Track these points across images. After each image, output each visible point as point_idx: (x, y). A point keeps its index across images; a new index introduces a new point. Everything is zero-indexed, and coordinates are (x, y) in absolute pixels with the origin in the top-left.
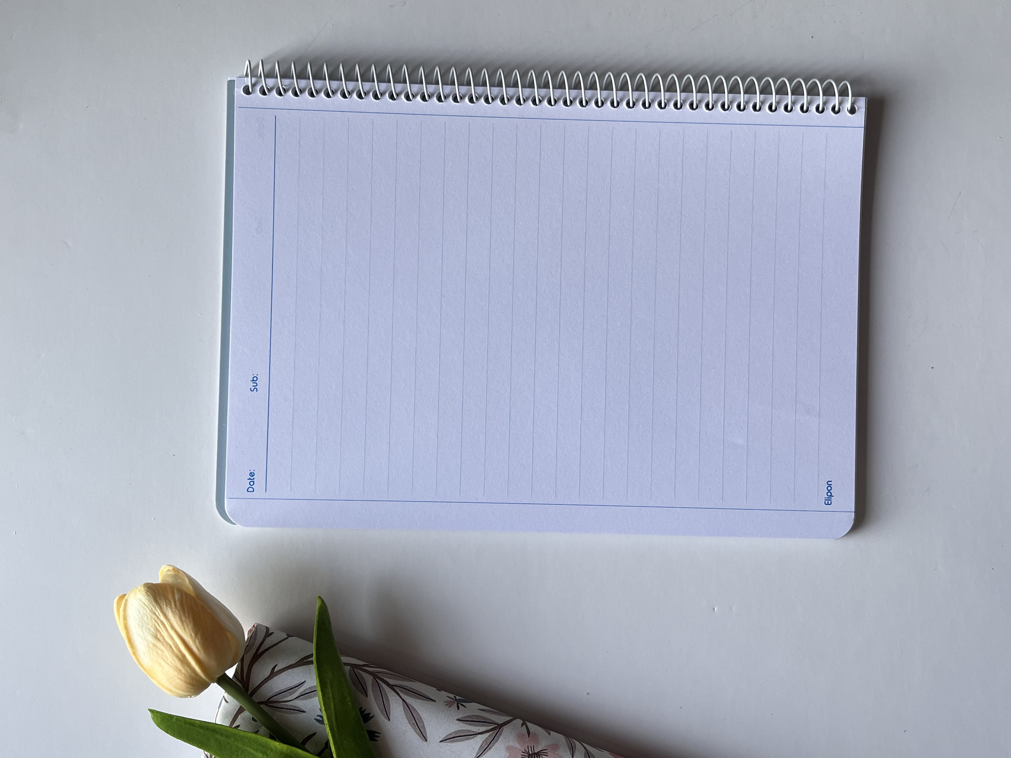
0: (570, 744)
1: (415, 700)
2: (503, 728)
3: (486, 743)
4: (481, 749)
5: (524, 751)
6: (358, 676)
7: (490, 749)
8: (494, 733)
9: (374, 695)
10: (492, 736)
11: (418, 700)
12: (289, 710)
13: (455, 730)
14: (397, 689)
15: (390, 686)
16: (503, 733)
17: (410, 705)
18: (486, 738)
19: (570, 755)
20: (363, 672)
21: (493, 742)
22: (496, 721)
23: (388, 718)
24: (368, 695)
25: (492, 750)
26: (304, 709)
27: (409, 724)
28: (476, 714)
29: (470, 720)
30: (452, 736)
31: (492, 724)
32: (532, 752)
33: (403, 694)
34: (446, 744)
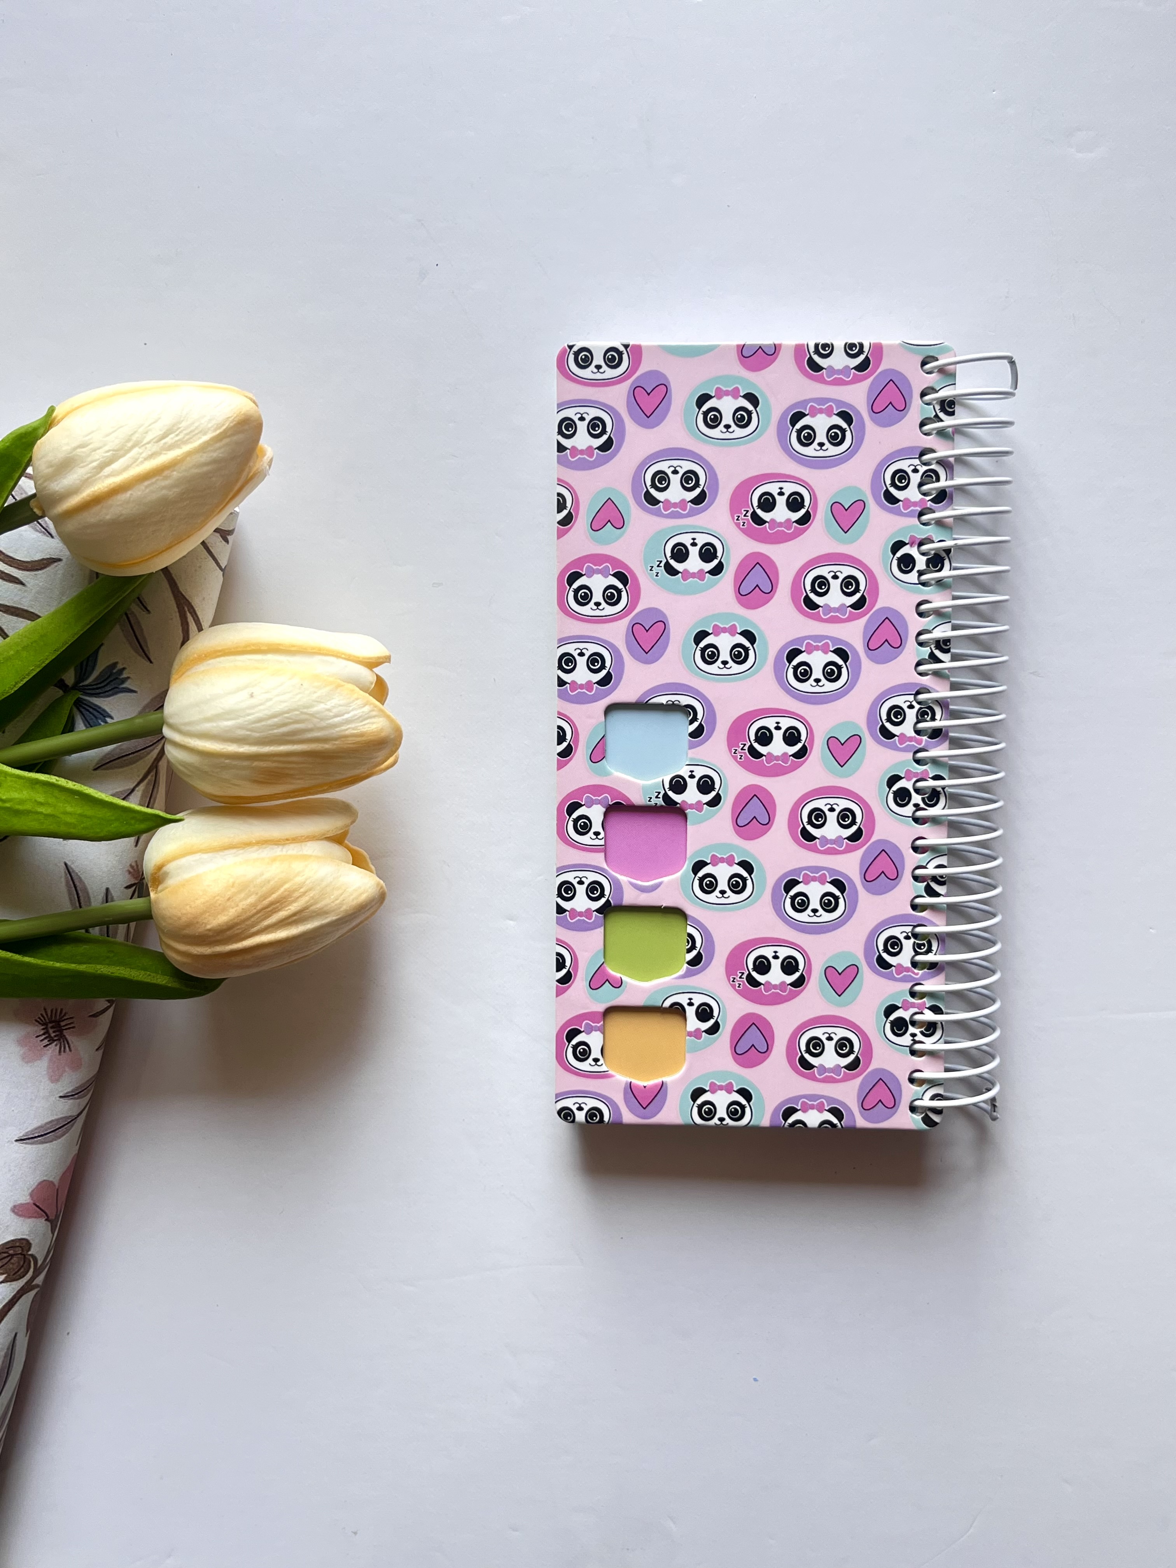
0: (81, 1090)
5: (64, 1012)
19: (65, 1092)
32: (64, 1026)
33: (144, 788)
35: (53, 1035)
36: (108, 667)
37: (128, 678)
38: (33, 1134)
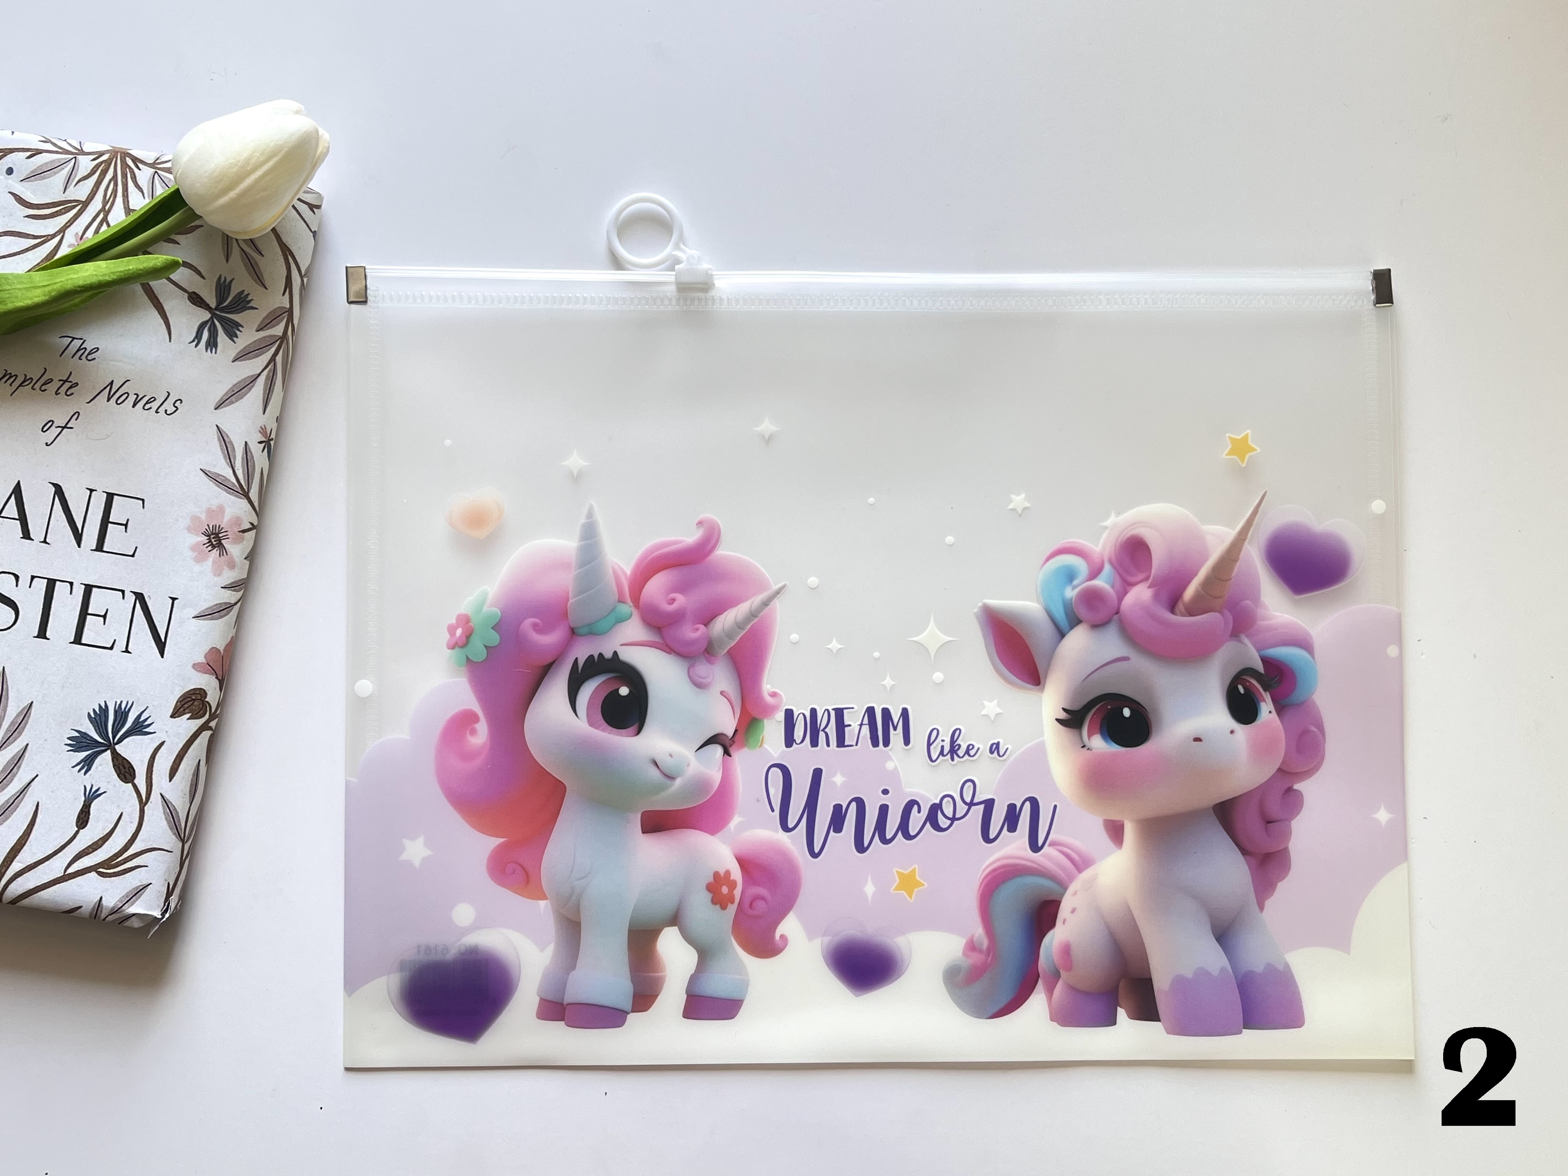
0: (237, 585)
1: (262, 389)
2: (244, 499)
3: (224, 480)
4: (215, 475)
5: (221, 527)
6: (279, 318)
7: (217, 485)
8: (238, 489)
9: (259, 339)
10: (233, 486)
11: (261, 392)
12: (226, 243)
13: (233, 441)
14: (272, 366)
15: (274, 357)
16: (239, 500)
17: (255, 383)
18: (229, 480)
19: (225, 584)
20: (284, 324)
21: (226, 488)
22: (252, 490)
23: (236, 360)
24: (259, 332)
25: (217, 488)
26: (230, 260)
27: (232, 385)
28: (256, 465)
29: (248, 458)
30: (226, 438)
31: (247, 486)
32: (223, 537)
33: (267, 373)
34: (216, 433)
35: (214, 543)
36: (238, 294)
37: (252, 300)
38: (204, 613)
